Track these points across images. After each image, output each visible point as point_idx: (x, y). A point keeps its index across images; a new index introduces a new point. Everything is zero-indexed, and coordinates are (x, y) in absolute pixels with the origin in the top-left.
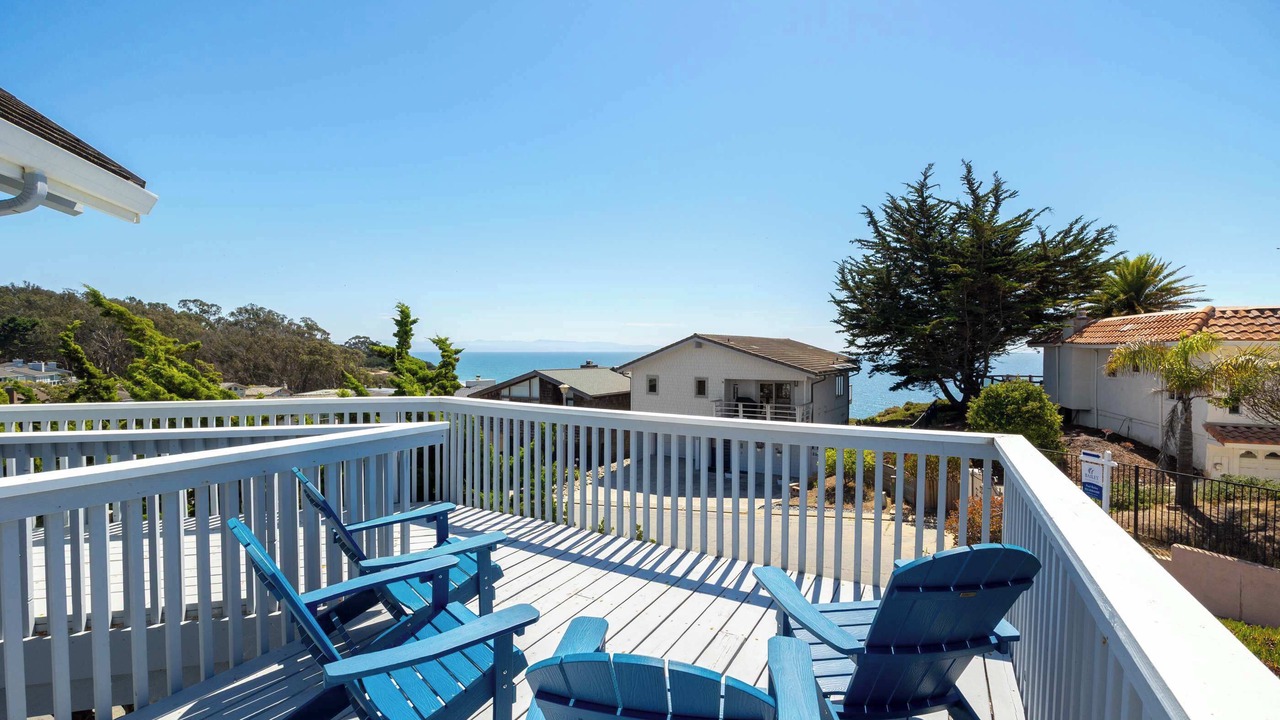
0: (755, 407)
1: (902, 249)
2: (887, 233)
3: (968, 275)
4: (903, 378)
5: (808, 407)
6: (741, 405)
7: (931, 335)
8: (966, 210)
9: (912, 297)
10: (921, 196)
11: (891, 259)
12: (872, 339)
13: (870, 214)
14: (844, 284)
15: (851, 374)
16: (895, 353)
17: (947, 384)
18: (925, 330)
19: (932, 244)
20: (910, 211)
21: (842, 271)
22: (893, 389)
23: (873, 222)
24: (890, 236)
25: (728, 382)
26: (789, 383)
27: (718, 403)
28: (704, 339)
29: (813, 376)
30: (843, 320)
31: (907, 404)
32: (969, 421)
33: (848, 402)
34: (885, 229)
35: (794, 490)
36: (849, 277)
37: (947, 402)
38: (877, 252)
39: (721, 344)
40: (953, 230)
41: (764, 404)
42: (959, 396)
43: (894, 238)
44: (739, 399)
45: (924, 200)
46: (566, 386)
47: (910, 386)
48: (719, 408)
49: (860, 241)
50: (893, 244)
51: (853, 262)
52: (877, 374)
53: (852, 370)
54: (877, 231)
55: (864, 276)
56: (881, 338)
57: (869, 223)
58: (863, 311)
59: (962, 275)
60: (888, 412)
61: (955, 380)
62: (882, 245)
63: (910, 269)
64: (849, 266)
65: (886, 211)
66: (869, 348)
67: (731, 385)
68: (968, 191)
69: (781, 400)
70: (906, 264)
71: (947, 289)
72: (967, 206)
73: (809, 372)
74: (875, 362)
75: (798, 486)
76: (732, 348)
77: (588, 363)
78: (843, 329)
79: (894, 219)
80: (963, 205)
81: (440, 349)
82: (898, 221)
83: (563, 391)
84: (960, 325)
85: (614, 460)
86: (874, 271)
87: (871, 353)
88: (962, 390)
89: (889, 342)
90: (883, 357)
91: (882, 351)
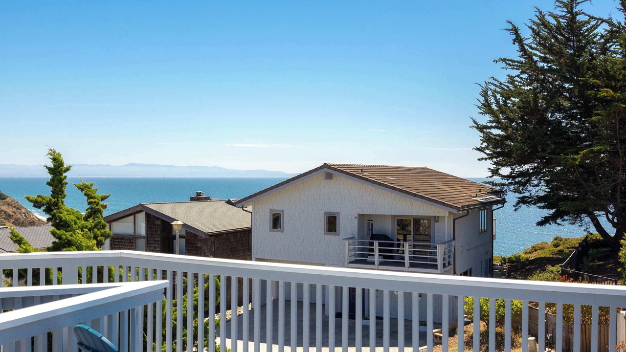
0: (392, 245)
1: (550, 70)
2: (534, 51)
3: (620, 100)
4: (552, 211)
5: (450, 246)
6: (376, 243)
7: (582, 165)
8: (619, 28)
9: (561, 123)
10: (570, 11)
11: (538, 81)
12: (518, 169)
13: (515, 31)
14: (487, 107)
15: (495, 207)
16: (543, 183)
17: (599, 218)
18: (575, 160)
19: (582, 64)
20: (559, 28)
21: (485, 94)
22: (540, 224)
23: (519, 40)
24: (537, 54)
25: (361, 217)
26: (429, 218)
27: (351, 241)
28: (335, 169)
29: (455, 211)
30: (487, 148)
31: (556, 239)
32: (622, 260)
33: (492, 237)
34: (531, 47)
35: (436, 337)
36: (493, 100)
37: (599, 237)
38: (523, 72)
39: (354, 175)
40: (604, 50)
41: (402, 242)
42: (611, 231)
43: (540, 57)
44: (374, 237)
45: (574, 15)
46: (180, 223)
47: (559, 221)
48: (352, 247)
49: (504, 60)
50: (540, 64)
51: (496, 83)
52: (524, 207)
53: (497, 202)
54: (523, 49)
55: (509, 98)
56: (527, 167)
57: (515, 40)
58: (508, 138)
59: (613, 99)
60: (534, 249)
61: (608, 212)
62: (528, 64)
63: (560, 90)
64: (493, 87)
65: (533, 29)
66: (514, 178)
67: (366, 221)
68: (620, 7)
69: (422, 237)
70: (554, 86)
71: (597, 115)
72: (619, 23)
73: (451, 206)
74: (520, 193)
75: (441, 332)
76: (367, 180)
77: (199, 194)
78: (486, 156)
79: (541, 37)
80: (615, 22)
81: (86, 194)
82: (546, 39)
83: (176, 229)
84: (614, 153)
85: (240, 304)
86: (519, 94)
87: (516, 183)
88: (614, 225)
89: (536, 172)
90: (530, 188)
91: (528, 181)
